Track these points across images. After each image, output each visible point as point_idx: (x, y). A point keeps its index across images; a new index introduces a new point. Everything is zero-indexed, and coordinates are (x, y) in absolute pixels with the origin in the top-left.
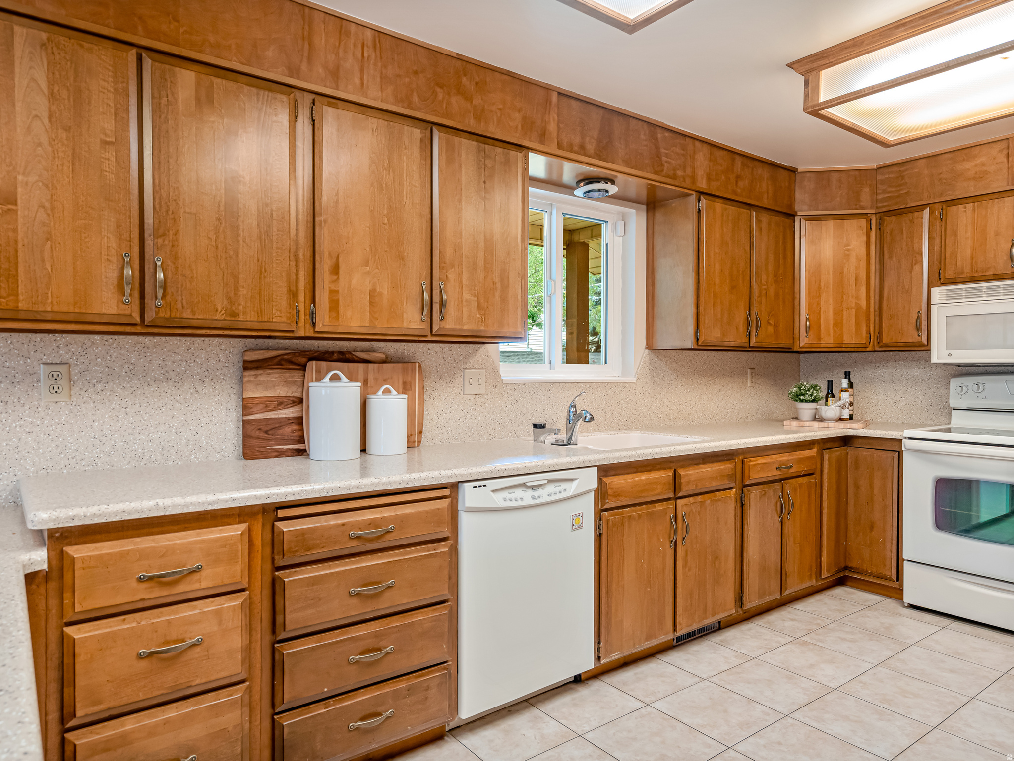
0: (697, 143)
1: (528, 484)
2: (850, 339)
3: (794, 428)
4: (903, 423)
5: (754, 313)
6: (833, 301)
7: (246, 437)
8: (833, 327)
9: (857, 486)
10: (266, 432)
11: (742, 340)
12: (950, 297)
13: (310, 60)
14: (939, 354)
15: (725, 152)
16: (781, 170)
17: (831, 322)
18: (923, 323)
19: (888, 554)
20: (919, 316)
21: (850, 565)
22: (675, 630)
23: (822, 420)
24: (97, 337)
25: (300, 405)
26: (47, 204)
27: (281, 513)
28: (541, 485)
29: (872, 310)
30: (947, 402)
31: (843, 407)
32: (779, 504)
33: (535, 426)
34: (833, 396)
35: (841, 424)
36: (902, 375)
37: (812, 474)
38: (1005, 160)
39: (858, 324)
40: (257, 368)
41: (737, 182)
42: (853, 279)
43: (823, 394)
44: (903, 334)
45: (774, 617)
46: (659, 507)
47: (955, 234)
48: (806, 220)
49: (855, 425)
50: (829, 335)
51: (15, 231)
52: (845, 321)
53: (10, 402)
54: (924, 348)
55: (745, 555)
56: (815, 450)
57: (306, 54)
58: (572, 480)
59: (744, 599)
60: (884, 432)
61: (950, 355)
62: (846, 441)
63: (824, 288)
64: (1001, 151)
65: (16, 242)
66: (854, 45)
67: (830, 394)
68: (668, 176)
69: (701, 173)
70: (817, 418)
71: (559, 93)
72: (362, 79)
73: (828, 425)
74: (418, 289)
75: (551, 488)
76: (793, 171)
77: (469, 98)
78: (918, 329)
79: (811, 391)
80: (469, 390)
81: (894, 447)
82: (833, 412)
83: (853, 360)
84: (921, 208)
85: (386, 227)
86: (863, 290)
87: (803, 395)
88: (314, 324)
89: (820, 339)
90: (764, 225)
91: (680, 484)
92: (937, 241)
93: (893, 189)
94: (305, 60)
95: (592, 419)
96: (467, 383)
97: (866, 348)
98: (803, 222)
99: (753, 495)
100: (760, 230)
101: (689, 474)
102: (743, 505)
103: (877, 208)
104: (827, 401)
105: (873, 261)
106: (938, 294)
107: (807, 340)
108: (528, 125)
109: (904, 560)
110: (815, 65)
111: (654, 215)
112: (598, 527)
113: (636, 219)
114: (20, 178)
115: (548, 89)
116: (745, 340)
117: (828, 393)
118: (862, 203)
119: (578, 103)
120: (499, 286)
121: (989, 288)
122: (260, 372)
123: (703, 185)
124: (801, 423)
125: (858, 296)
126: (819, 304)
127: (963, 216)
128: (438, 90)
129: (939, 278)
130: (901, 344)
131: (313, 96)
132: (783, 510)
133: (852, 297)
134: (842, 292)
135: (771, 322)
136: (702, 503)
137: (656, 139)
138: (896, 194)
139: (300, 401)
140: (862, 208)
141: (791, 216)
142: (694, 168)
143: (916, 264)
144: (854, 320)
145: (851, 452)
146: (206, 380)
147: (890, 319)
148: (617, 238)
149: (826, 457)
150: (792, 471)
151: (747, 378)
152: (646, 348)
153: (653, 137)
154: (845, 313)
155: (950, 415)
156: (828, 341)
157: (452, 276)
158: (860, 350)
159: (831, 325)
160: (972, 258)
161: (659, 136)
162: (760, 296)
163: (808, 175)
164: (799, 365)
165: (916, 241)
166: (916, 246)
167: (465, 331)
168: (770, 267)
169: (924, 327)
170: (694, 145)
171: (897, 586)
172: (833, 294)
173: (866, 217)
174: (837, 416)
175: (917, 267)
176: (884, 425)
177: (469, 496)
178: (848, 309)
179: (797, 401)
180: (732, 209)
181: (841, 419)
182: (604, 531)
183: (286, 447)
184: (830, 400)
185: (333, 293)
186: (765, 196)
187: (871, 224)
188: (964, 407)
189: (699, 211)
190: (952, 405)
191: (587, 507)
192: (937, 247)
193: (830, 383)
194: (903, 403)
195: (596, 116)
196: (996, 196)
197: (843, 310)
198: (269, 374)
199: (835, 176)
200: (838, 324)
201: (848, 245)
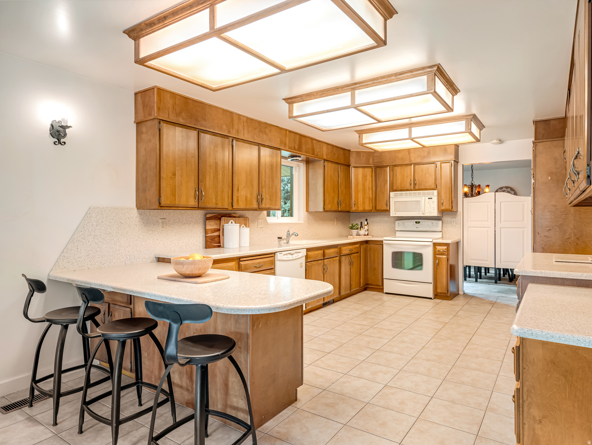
0: (324, 144)
1: (291, 253)
2: (368, 207)
3: (351, 238)
4: (383, 236)
5: (340, 199)
6: (362, 195)
7: (206, 242)
9: (370, 257)
10: (211, 240)
11: (336, 209)
12: (395, 195)
13: (232, 128)
14: (393, 213)
15: (331, 146)
16: (346, 151)
17: (362, 202)
18: (388, 203)
19: (379, 277)
20: (387, 201)
21: (368, 283)
22: (324, 301)
23: (359, 235)
24: (172, 210)
25: (219, 231)
26: (181, 175)
27: (241, 259)
28: (293, 254)
29: (373, 198)
30: (395, 229)
31: (366, 231)
32: (350, 262)
33: (279, 238)
34: (362, 227)
35: (365, 236)
36: (382, 220)
37: (358, 253)
38: (408, 154)
39: (369, 203)
40: (209, 220)
41: (334, 155)
42: (368, 188)
43: (359, 226)
44: (382, 206)
45: (348, 299)
46: (320, 262)
47: (396, 176)
48: (354, 167)
49: (370, 237)
50: (361, 207)
51: (175, 183)
52: (366, 202)
53: (153, 230)
54: (388, 211)
55: (341, 278)
56: (359, 245)
57: (232, 127)
58: (300, 252)
59: (341, 292)
60: (378, 238)
61: (395, 214)
62: (367, 242)
63: (359, 191)
64: (407, 152)
65: (176, 185)
66: (372, 130)
67: (361, 227)
68: (316, 155)
69: (325, 153)
70: (358, 235)
71: (289, 131)
72: (244, 132)
73: (361, 237)
74: (256, 195)
75: (296, 255)
76: (349, 151)
77: (267, 135)
78: (387, 205)
79: (356, 225)
80: (260, 226)
81: (380, 243)
82: (363, 232)
84: (387, 166)
85: (249, 176)
86: (371, 192)
87: (353, 227)
88: (232, 206)
89: (358, 208)
90: (342, 170)
91: (325, 254)
92: (391, 177)
93: (379, 159)
94: (231, 128)
95: (298, 235)
96: (259, 224)
97: (372, 211)
98: (353, 168)
99: (343, 258)
100: (341, 171)
101: (327, 251)
102: (340, 262)
103: (374, 165)
104: (360, 229)
105: (373, 182)
106: (392, 194)
107: (354, 208)
108: (281, 142)
109: (384, 279)
110: (362, 132)
111: (309, 165)
112: (306, 267)
113: (303, 167)
114: (176, 168)
115: (286, 130)
116: (337, 209)
117: (361, 226)
119: (293, 133)
120: (275, 193)
121: (405, 193)
122: (210, 221)
123: (325, 157)
124: (354, 236)
125: (370, 194)
126: (358, 196)
127: (398, 170)
128: (260, 133)
129: (392, 190)
130: (382, 210)
131: (232, 138)
132: (351, 264)
133: (368, 194)
134: (365, 192)
135: (344, 202)
136: (330, 261)
137: (313, 143)
138: (380, 161)
139: (219, 230)
140: (370, 164)
141: (349, 166)
142: (323, 152)
145: (369, 246)
146: (196, 223)
147: (379, 202)
148: (296, 173)
149: (362, 247)
150: (353, 251)
151: (335, 221)
152: (306, 211)
153: (312, 143)
154: (366, 199)
155: (396, 233)
156: (361, 209)
157: (264, 190)
158: (370, 211)
159: (362, 203)
160: (401, 183)
161: (314, 142)
162: (341, 194)
163: (354, 152)
164: (350, 216)
165: (386, 177)
166: (386, 179)
167: (267, 207)
168: (344, 184)
169: (388, 205)
170: (323, 144)
171: (382, 288)
172: (362, 193)
173: (371, 167)
174: (364, 234)
175: (386, 185)
176: (377, 237)
177: (279, 256)
179: (351, 229)
180: (333, 165)
181: (365, 235)
182: (307, 268)
183: (216, 245)
184: (361, 228)
185: (238, 197)
186: (342, 160)
187: (373, 170)
188: (399, 230)
189: (324, 166)
190: (396, 230)
191: (303, 260)
192: (391, 179)
193: (361, 223)
194: (383, 229)
195: (298, 137)
196: (406, 165)
198: (212, 221)
199: (362, 153)
200: (364, 203)
201: (366, 177)
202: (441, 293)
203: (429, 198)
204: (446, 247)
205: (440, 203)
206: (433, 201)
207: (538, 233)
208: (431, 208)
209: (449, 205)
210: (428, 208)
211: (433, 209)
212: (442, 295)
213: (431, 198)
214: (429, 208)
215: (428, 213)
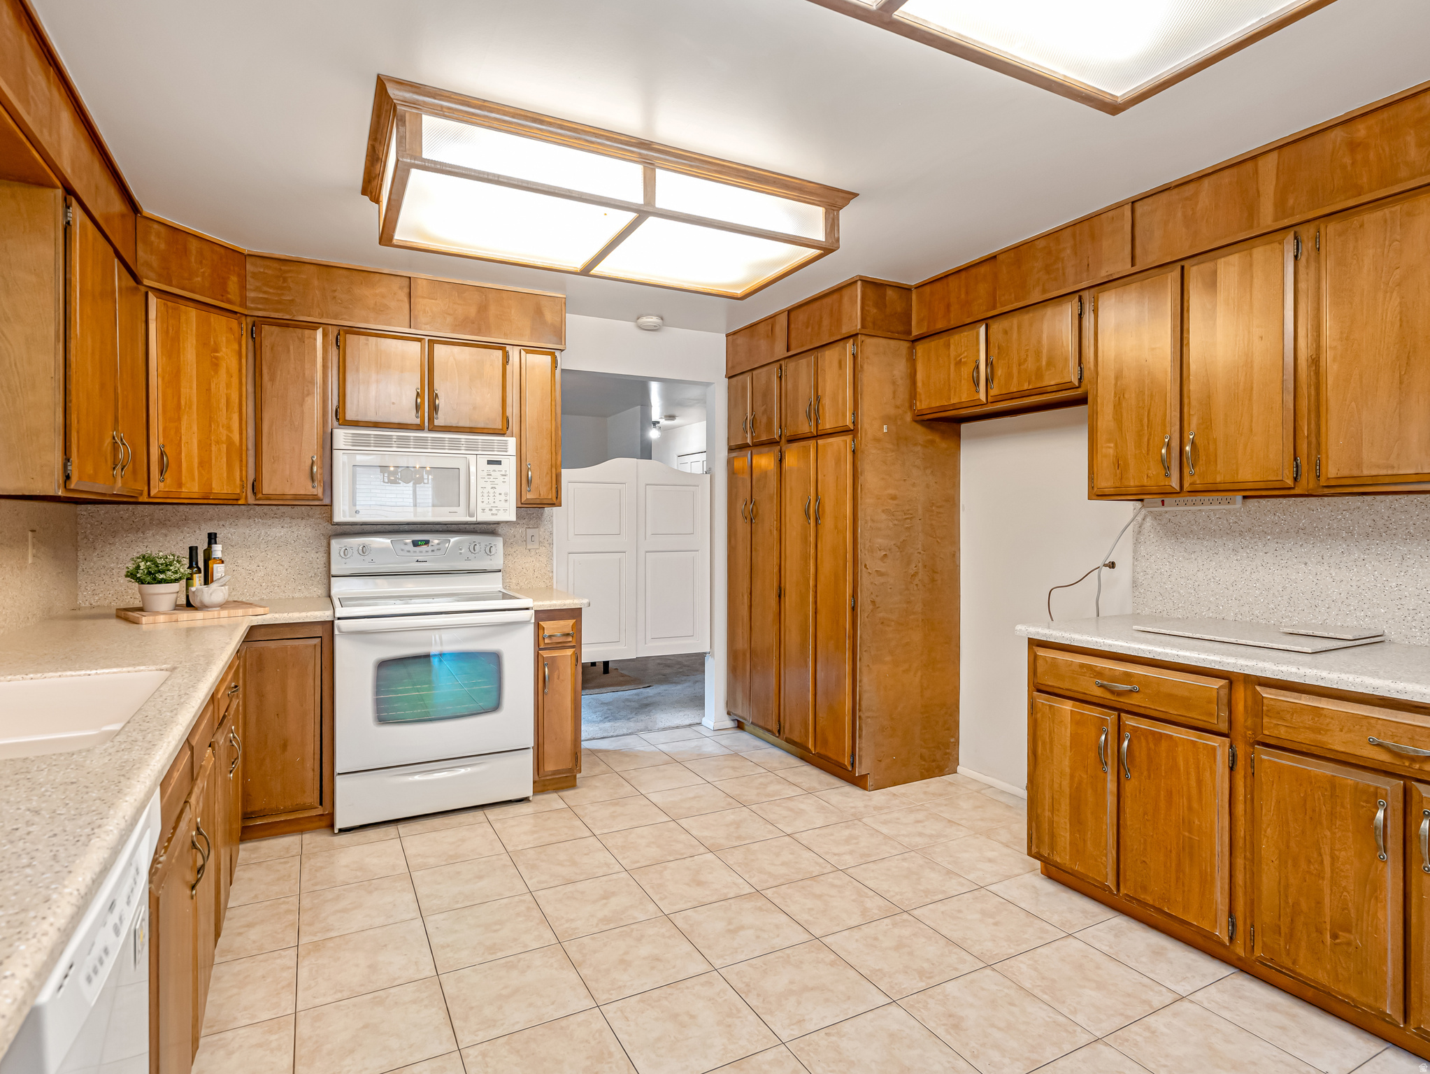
2: (223, 484)
6: (198, 428)
8: (198, 468)
11: (109, 482)
12: (358, 443)
14: (341, 511)
17: (196, 461)
18: (319, 471)
19: (310, 774)
20: (312, 462)
29: (247, 448)
30: (328, 567)
36: (259, 537)
38: (406, 298)
39: (229, 466)
41: (96, 195)
42: (223, 401)
44: (291, 484)
48: (157, 296)
50: (193, 479)
52: (213, 461)
54: (318, 500)
61: (358, 512)
63: (185, 407)
67: (195, 568)
73: (219, 614)
78: (313, 479)
81: (318, 634)
82: (222, 594)
83: (181, 516)
84: (314, 326)
86: (236, 417)
87: (162, 572)
89: (180, 485)
90: (123, 287)
92: (333, 372)
93: (271, 291)
97: (237, 500)
98: (152, 298)
100: (121, 293)
103: (250, 308)
104: (191, 578)
105: (244, 380)
106: (343, 437)
107: (162, 484)
109: (337, 774)
116: (112, 482)
117: (192, 566)
118: (229, 296)
125: (229, 426)
126: (178, 430)
127: (366, 348)
129: (337, 417)
130: (289, 497)
133: (223, 427)
134: (210, 417)
138: (276, 299)
140: (230, 302)
143: (308, 395)
144: (225, 460)
147: (274, 463)
151: (27, 550)
154: (214, 448)
155: (331, 585)
156: (192, 487)
158: (232, 501)
159: (196, 465)
162: (123, 406)
163: (156, 226)
164: (77, 523)
165: (307, 366)
166: (307, 373)
169: (319, 476)
171: (329, 811)
172: (198, 419)
173: (235, 316)
175: (308, 400)
178: (217, 442)
184: (195, 576)
187: (242, 327)
188: (349, 572)
189: (67, 227)
190: (332, 572)
192: (333, 380)
193: (194, 552)
194: (261, 574)
196: (400, 336)
197: (211, 444)
199: (194, 244)
200: (205, 463)
201: (216, 351)
202: (555, 773)
203: (490, 462)
204: (571, 622)
205: (524, 481)
206: (503, 473)
207: (865, 566)
208: (497, 495)
209: (550, 486)
210: (486, 495)
211: (503, 497)
212: (557, 777)
213: (499, 463)
214: (491, 495)
215: (487, 510)
